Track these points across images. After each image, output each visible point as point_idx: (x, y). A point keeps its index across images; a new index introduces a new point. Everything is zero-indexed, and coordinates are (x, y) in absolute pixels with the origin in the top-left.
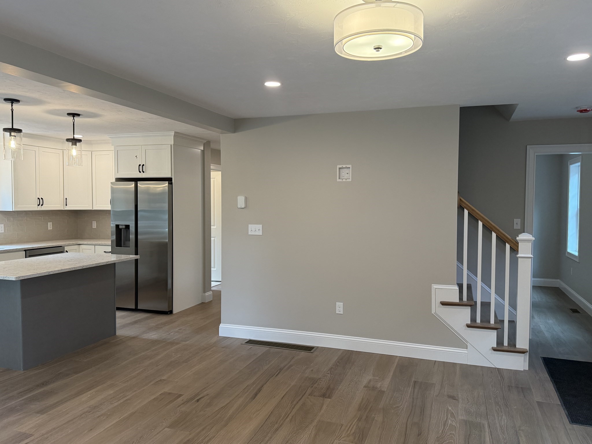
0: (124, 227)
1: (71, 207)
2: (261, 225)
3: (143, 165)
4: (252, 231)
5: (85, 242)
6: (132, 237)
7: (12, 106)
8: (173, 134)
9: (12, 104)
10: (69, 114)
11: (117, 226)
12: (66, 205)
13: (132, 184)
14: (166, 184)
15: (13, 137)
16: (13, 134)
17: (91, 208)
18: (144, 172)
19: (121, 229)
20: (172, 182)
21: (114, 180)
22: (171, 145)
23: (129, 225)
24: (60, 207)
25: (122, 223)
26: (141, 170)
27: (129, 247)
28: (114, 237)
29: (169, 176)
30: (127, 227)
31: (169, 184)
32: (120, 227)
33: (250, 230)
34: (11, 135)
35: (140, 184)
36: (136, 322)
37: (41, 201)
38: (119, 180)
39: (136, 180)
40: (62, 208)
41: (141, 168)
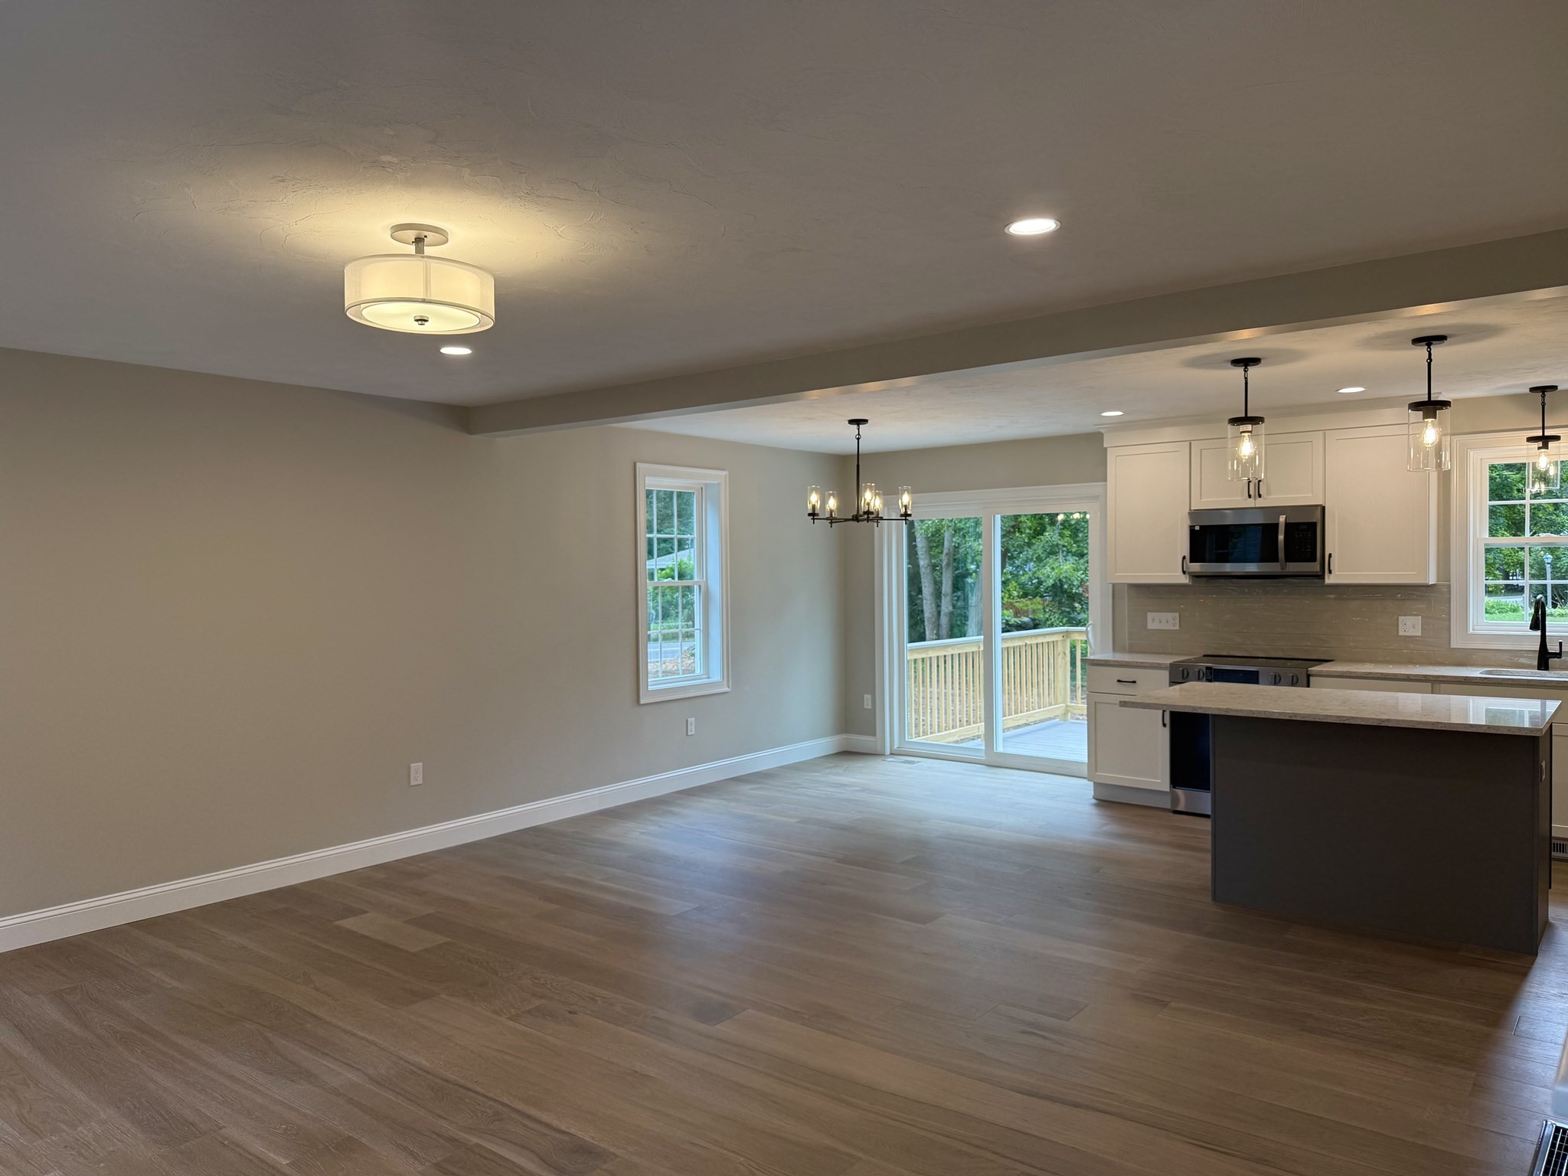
7: (1246, 372)
9: (1246, 368)
15: (1246, 434)
16: (1246, 427)
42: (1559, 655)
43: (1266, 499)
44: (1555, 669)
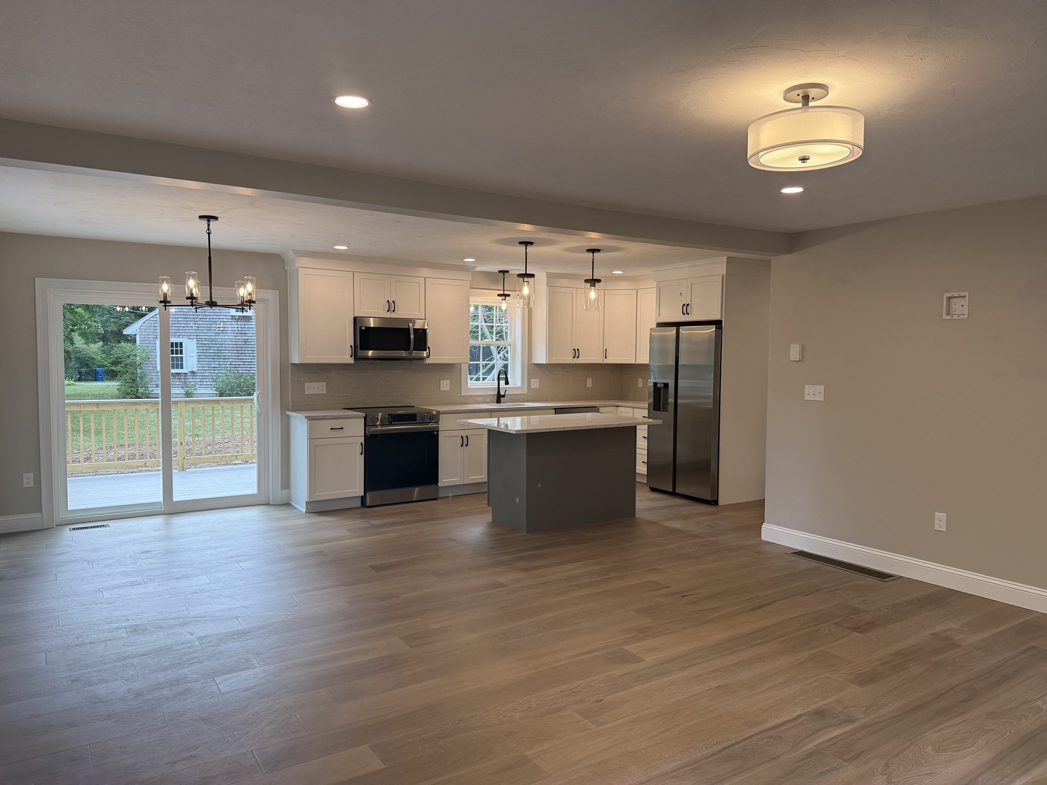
0: (662, 385)
1: (611, 360)
2: (823, 386)
3: (688, 305)
4: (809, 394)
5: (623, 404)
6: (671, 400)
7: (526, 249)
8: (726, 260)
9: (526, 247)
10: (588, 251)
11: (655, 384)
12: (606, 358)
13: (674, 330)
14: (713, 329)
15: (526, 283)
16: (526, 279)
17: (633, 362)
18: (688, 314)
19: (660, 389)
20: (722, 327)
21: (655, 326)
22: (723, 276)
23: (668, 384)
24: (597, 359)
25: (661, 381)
26: (685, 312)
27: (667, 412)
28: (651, 400)
29: (717, 317)
30: (666, 385)
31: (716, 328)
32: (658, 386)
33: (806, 392)
34: (524, 281)
35: (684, 331)
36: (665, 507)
37: (576, 353)
38: (661, 325)
39: (677, 325)
40: (602, 362)
41: (686, 309)
42: (504, 396)
43: (396, 313)
44: (503, 402)
